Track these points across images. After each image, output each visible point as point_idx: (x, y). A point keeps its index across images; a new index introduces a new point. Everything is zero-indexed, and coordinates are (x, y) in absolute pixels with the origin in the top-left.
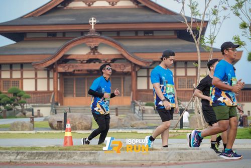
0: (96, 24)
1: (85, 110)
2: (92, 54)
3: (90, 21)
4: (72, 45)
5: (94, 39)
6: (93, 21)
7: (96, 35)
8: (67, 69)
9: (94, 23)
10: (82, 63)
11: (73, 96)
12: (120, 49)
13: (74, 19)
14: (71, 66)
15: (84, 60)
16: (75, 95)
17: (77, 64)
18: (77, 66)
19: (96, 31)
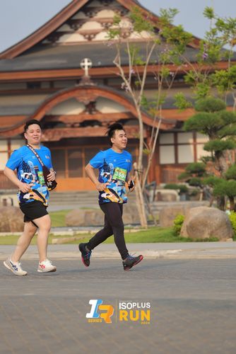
0: (91, 68)
1: (75, 197)
2: (87, 113)
3: (82, 64)
4: (55, 102)
5: (89, 91)
6: (87, 63)
7: (92, 84)
8: (51, 136)
9: (89, 67)
10: (73, 126)
11: (65, 177)
12: (127, 104)
13: (64, 61)
14: (57, 133)
15: (76, 123)
16: (67, 175)
17: (66, 129)
18: (65, 132)
19: (91, 79)
